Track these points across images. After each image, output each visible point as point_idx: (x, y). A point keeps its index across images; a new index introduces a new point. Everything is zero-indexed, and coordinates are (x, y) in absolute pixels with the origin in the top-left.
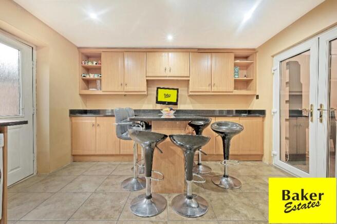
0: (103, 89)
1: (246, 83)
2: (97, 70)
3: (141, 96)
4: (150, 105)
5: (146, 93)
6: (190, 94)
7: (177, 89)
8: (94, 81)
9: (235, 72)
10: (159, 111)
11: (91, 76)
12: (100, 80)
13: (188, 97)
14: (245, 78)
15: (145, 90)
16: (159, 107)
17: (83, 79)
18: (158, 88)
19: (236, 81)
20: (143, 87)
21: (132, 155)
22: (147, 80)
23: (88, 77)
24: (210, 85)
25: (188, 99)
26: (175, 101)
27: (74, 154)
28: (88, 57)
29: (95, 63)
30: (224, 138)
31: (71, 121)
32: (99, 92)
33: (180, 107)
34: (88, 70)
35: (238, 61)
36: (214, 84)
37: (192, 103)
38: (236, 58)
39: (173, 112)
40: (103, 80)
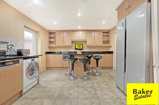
0: (56, 44)
1: (108, 42)
2: (54, 38)
3: (69, 47)
4: (73, 50)
5: (71, 46)
6: (87, 46)
7: (83, 44)
8: (53, 42)
9: (103, 38)
10: (76, 52)
11: (52, 40)
12: (55, 41)
13: (86, 47)
14: (107, 40)
15: (71, 45)
16: (76, 51)
17: (49, 41)
18: (75, 44)
19: (103, 41)
20: (70, 44)
21: (68, 67)
22: (72, 41)
23: (51, 40)
24: (94, 43)
25: (87, 48)
26: (82, 48)
27: (47, 67)
28: (50, 33)
29: (53, 35)
30: (96, 60)
31: (46, 56)
32: (55, 46)
33: (84, 50)
34: (50, 38)
35: (104, 34)
36: (96, 43)
37: (88, 49)
38: (103, 33)
39: (81, 52)
40: (56, 42)
